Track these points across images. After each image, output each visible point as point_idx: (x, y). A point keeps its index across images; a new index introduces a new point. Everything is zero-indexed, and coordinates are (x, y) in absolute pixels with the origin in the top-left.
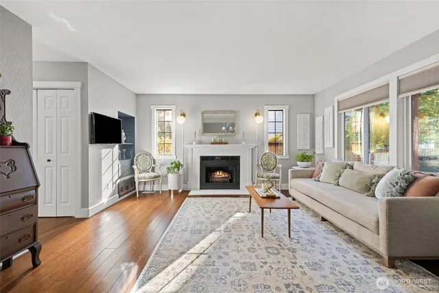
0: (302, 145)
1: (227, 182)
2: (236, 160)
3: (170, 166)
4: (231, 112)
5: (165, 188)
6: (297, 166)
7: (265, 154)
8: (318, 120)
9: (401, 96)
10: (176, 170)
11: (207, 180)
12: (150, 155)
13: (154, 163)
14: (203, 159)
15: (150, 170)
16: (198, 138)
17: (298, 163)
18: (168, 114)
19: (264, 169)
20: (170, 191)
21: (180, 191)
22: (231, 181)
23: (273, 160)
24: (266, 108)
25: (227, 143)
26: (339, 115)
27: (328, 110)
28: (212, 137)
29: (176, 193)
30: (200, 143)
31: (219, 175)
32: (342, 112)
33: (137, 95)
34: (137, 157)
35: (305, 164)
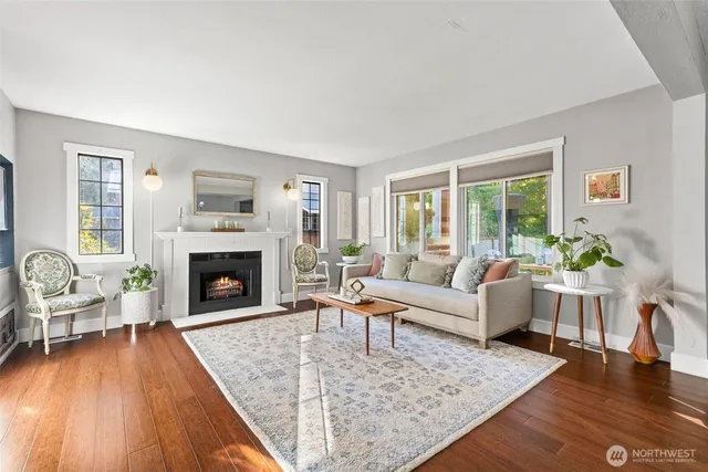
0: (343, 234)
1: (237, 296)
2: (255, 257)
3: (128, 275)
4: (248, 178)
5: (115, 323)
6: (343, 261)
7: (300, 247)
8: (362, 202)
9: (461, 186)
10: (145, 282)
11: (202, 295)
12: (63, 255)
13: (76, 274)
14: (194, 258)
15: (67, 290)
16: (185, 220)
17: (344, 258)
18: (111, 166)
19: (300, 269)
20: (127, 328)
21: (152, 324)
22: (245, 292)
23: (312, 255)
24: (300, 178)
25: (242, 230)
26: (392, 197)
27: (377, 191)
28: (215, 219)
29: (142, 329)
30: (189, 229)
31: (224, 284)
32: (395, 195)
33: (17, 111)
34: (29, 259)
35: (353, 259)
